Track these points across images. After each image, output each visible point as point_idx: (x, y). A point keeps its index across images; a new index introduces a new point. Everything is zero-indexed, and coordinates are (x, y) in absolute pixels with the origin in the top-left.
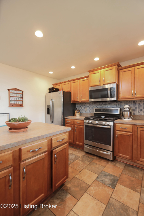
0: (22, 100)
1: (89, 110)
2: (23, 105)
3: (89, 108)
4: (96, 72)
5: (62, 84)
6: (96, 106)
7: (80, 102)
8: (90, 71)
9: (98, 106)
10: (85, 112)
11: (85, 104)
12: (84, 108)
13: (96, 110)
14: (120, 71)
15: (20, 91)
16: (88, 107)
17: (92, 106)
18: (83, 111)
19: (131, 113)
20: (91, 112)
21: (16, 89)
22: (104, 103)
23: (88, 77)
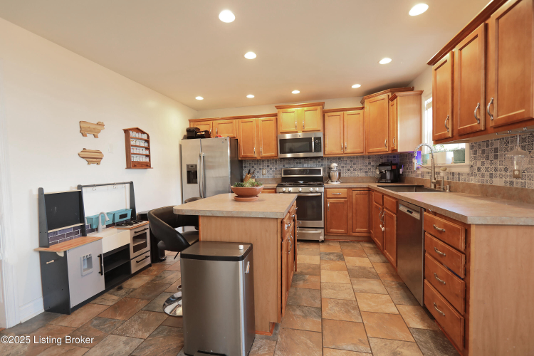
0: (147, 152)
1: (271, 172)
2: (150, 164)
3: (271, 169)
4: (290, 110)
5: (214, 122)
6: (284, 166)
7: (259, 158)
8: (278, 107)
9: (286, 166)
10: (261, 177)
11: (263, 161)
12: (260, 169)
13: (286, 172)
14: (326, 114)
15: (144, 133)
16: (268, 166)
17: (277, 166)
18: (258, 174)
19: (340, 174)
20: (274, 176)
21: (137, 129)
22: (297, 161)
23: (275, 115)
